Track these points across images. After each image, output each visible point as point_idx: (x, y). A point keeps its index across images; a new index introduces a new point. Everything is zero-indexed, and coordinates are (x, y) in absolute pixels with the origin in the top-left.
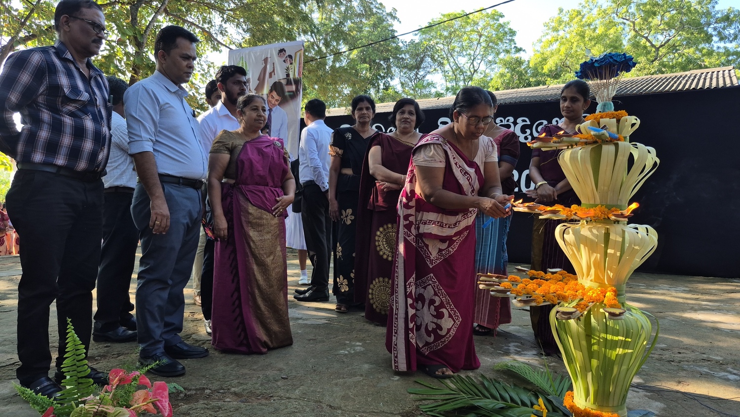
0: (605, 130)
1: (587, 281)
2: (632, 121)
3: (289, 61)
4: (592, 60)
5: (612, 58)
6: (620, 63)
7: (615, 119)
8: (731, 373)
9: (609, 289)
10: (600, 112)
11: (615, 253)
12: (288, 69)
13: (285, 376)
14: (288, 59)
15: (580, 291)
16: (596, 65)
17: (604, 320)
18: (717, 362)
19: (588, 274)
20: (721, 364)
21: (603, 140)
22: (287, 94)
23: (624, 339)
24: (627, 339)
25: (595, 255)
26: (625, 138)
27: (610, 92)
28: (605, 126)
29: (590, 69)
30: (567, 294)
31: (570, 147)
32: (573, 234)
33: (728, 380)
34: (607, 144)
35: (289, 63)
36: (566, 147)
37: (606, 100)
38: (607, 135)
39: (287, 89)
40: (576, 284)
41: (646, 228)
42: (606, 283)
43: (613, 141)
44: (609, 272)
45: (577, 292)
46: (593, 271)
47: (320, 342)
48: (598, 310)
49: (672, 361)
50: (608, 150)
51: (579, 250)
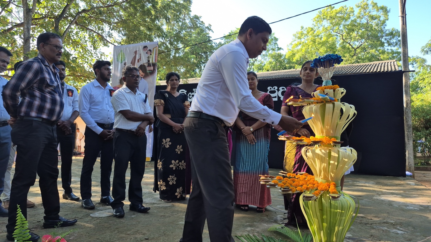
0: (327, 95)
1: (319, 179)
2: (341, 91)
3: (149, 53)
4: (319, 57)
5: (330, 57)
6: (334, 60)
7: (332, 90)
8: (399, 229)
9: (332, 183)
10: (324, 86)
11: (334, 163)
12: (149, 57)
13: (147, 238)
14: (149, 52)
15: (316, 184)
16: (322, 60)
17: (330, 201)
18: (392, 224)
19: (320, 175)
20: (394, 225)
21: (326, 101)
22: (148, 72)
23: (340, 211)
24: (342, 211)
25: (323, 164)
26: (338, 100)
27: (329, 75)
28: (327, 93)
29: (319, 62)
30: (309, 186)
31: (309, 104)
32: (312, 152)
33: (398, 234)
34: (328, 103)
35: (149, 54)
36: (307, 105)
37: (328, 80)
38: (329, 98)
39: (148, 69)
40: (314, 181)
41: (351, 149)
42: (330, 180)
43: (332, 101)
44: (331, 173)
45: (314, 185)
46: (322, 173)
47: (167, 217)
48: (326, 195)
49: (368, 224)
50: (329, 106)
51: (315, 161)
